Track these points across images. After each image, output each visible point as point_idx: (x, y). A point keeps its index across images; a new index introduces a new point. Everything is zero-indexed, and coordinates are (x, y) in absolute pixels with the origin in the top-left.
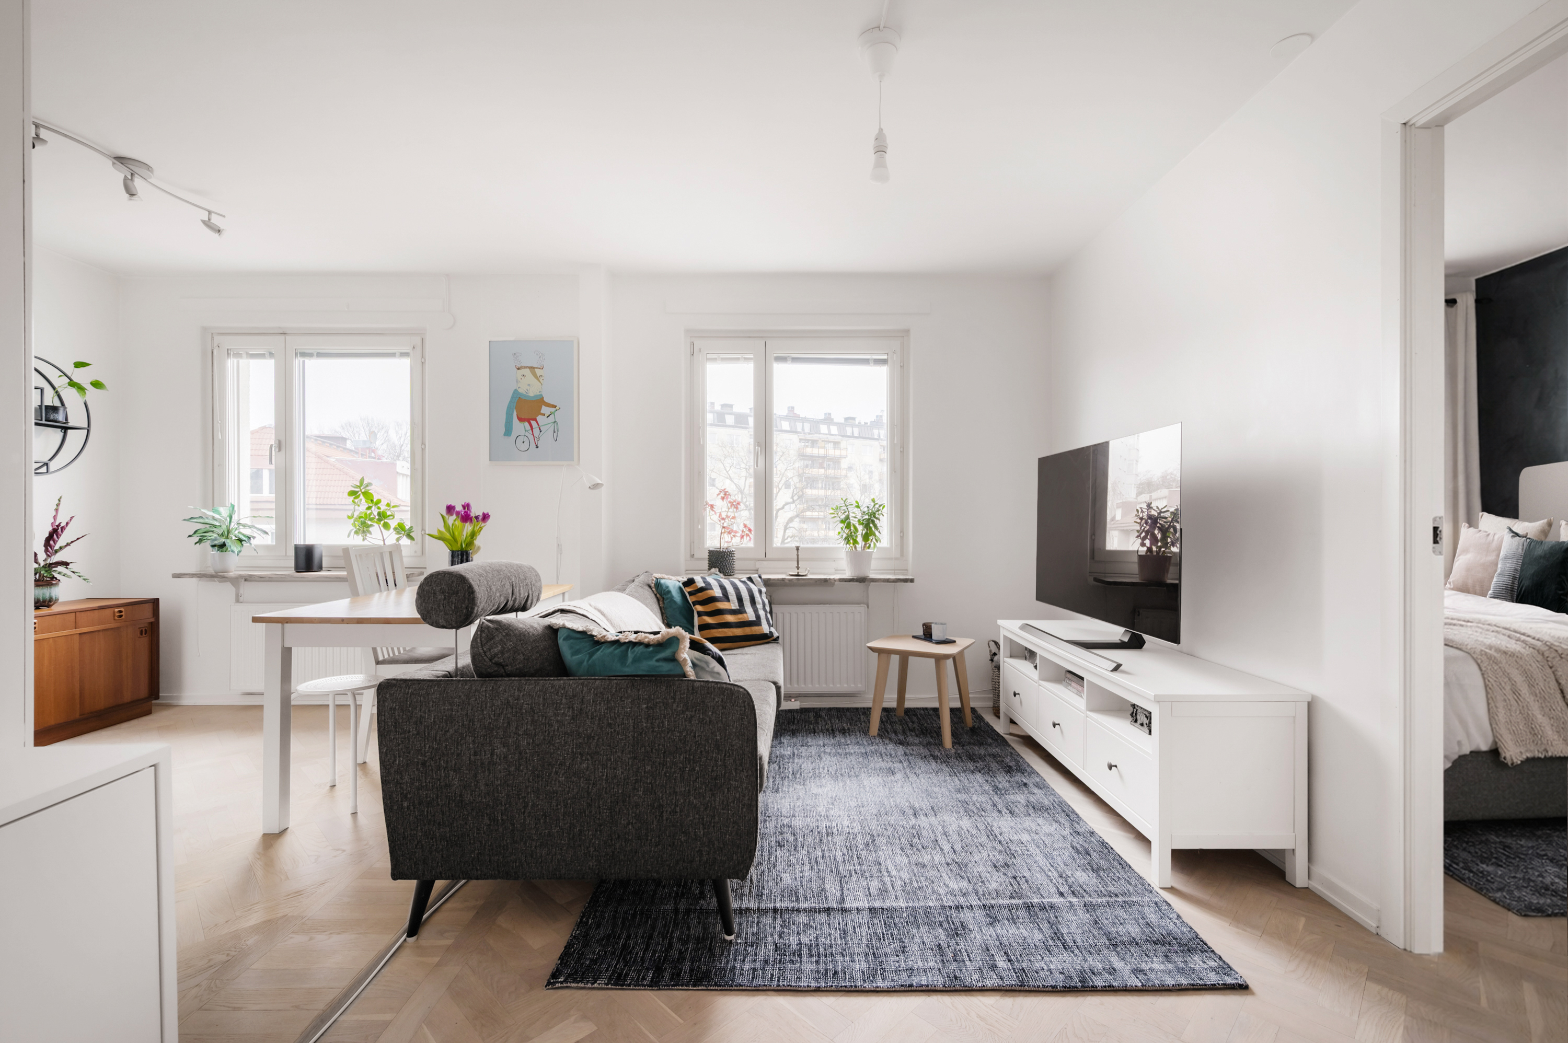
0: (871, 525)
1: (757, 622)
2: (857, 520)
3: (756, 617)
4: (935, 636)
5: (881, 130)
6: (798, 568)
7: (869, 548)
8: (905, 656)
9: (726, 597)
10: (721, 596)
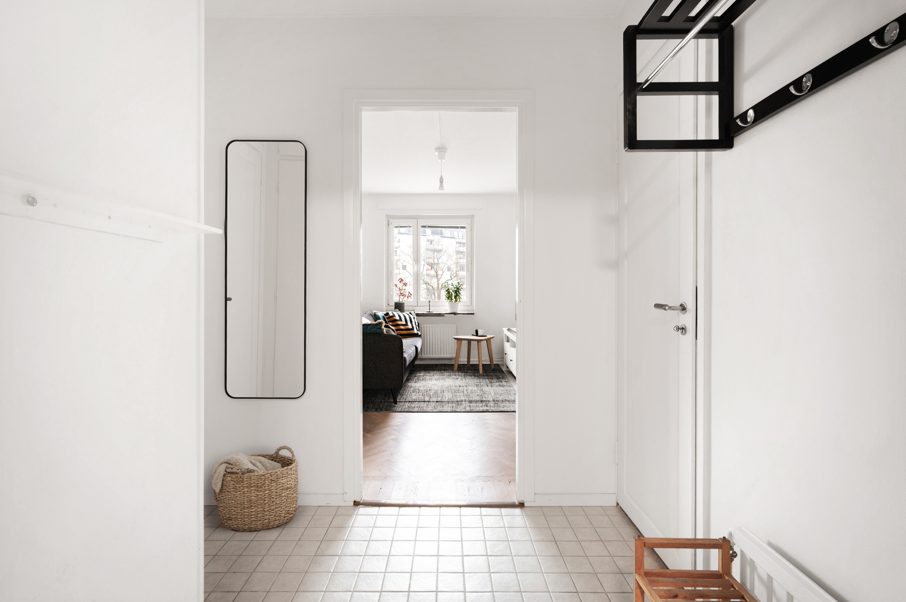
0: (458, 293)
1: (413, 329)
2: (452, 290)
3: (412, 327)
4: (479, 334)
5: (442, 176)
6: (429, 309)
7: (457, 301)
8: (469, 341)
9: (401, 320)
10: (399, 319)
